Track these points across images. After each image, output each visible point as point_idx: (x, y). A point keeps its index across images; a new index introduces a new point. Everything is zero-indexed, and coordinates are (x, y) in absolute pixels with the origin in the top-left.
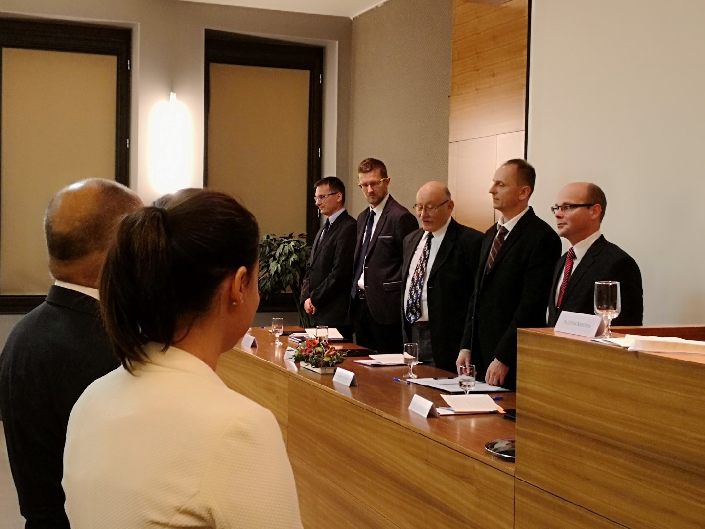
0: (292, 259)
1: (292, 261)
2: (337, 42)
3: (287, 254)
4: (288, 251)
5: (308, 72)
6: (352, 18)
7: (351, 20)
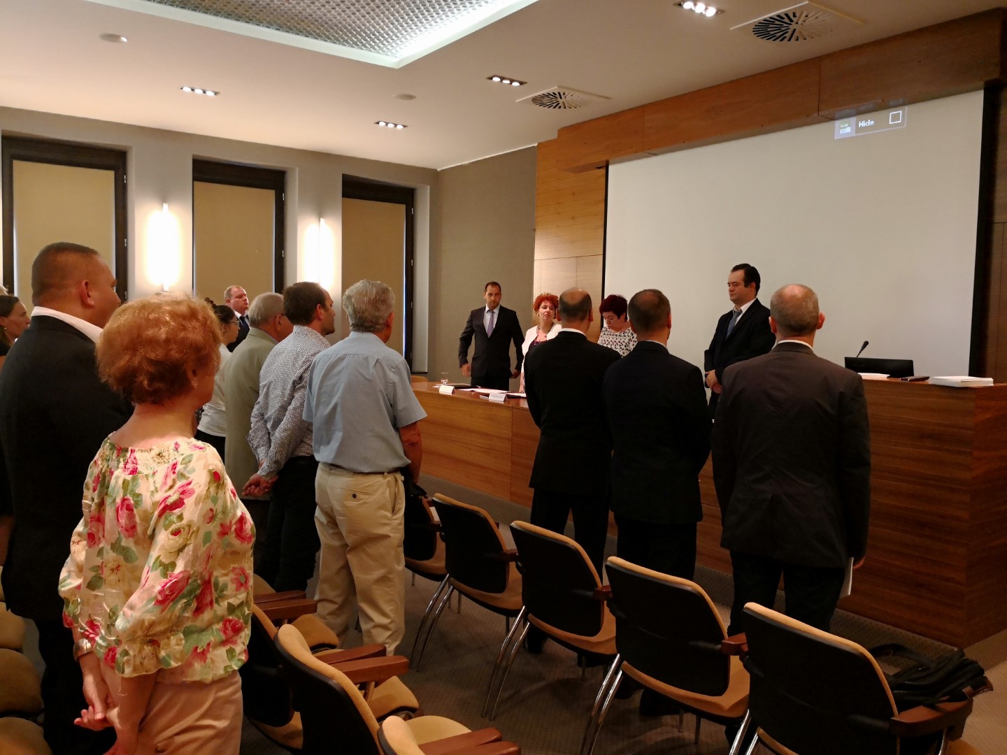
2: (429, 187)
5: (404, 206)
6: (438, 170)
7: (438, 172)
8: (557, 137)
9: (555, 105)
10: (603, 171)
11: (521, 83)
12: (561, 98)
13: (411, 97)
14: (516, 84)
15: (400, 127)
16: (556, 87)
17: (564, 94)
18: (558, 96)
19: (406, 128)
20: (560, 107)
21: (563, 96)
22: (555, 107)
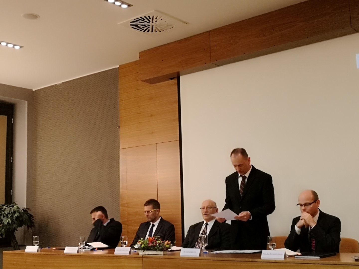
0: (16, 215)
1: (16, 217)
2: (27, 102)
3: (13, 213)
4: (13, 211)
5: (6, 117)
6: (34, 90)
7: (33, 91)
8: (138, 59)
9: (145, 28)
10: (175, 81)
11: (129, 6)
12: (153, 22)
13: (35, 17)
14: (124, 6)
15: (17, 47)
16: (154, 11)
17: (156, 18)
18: (151, 20)
19: (22, 48)
20: (148, 32)
21: (154, 20)
22: (144, 31)
